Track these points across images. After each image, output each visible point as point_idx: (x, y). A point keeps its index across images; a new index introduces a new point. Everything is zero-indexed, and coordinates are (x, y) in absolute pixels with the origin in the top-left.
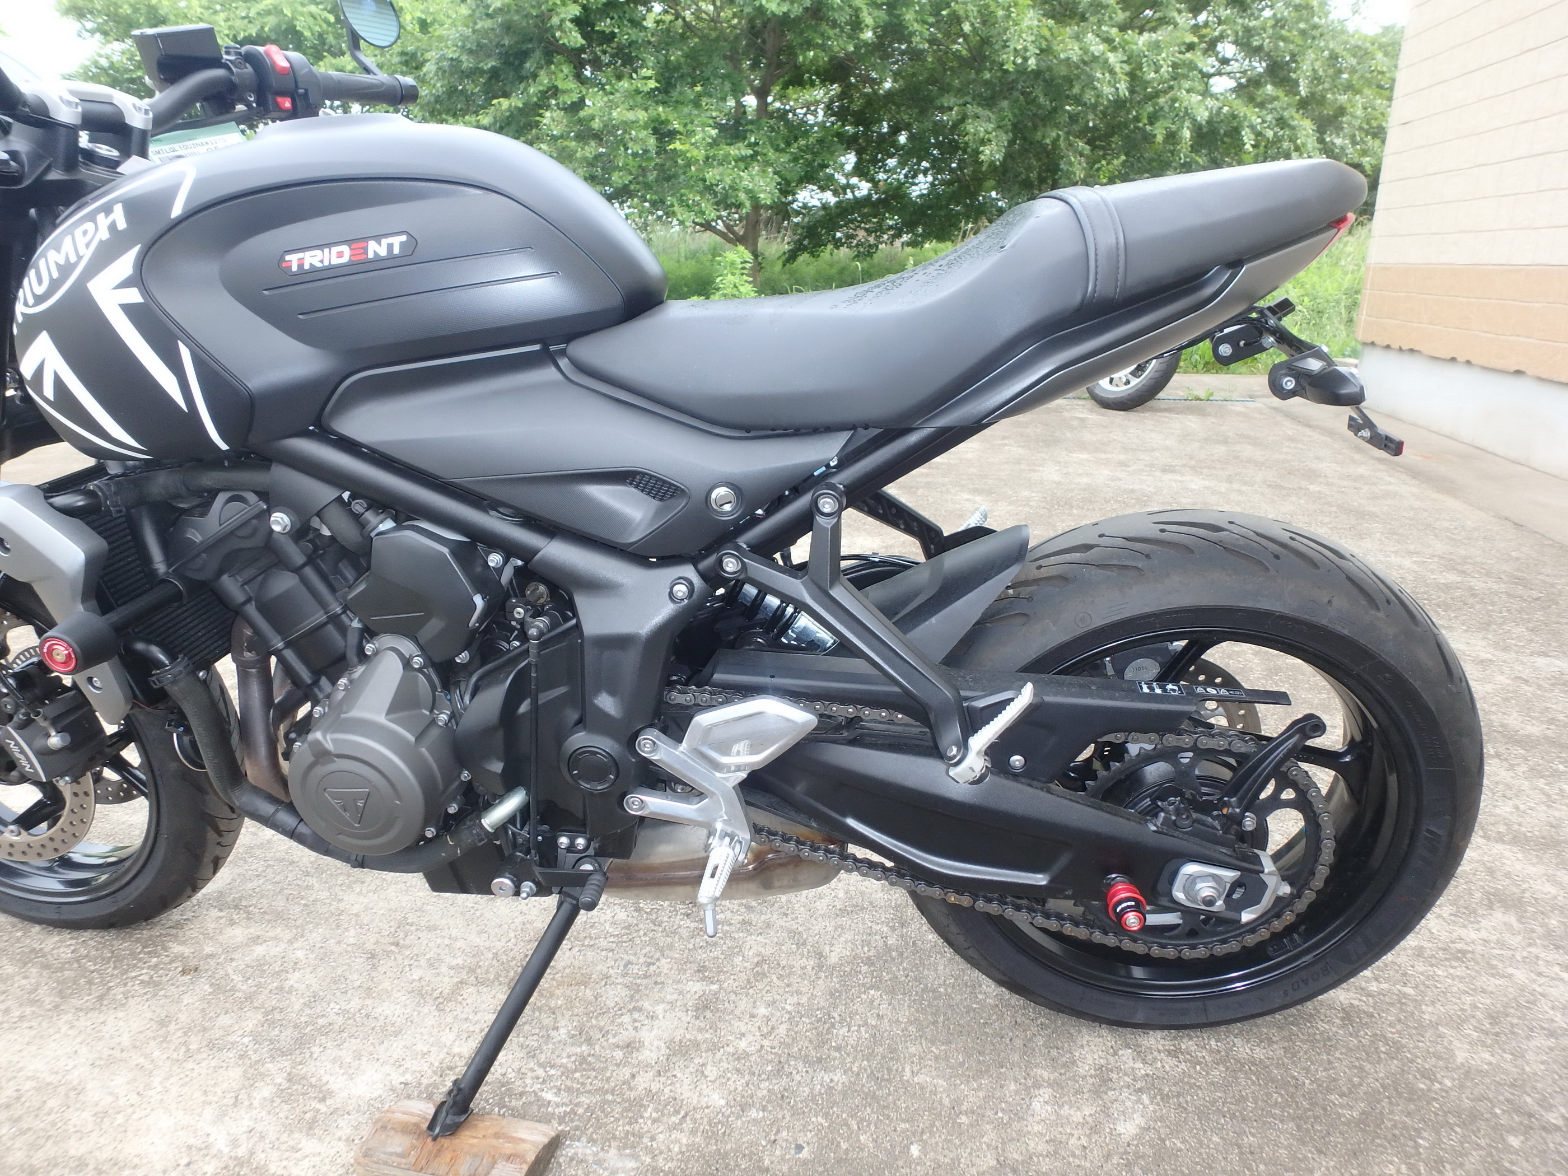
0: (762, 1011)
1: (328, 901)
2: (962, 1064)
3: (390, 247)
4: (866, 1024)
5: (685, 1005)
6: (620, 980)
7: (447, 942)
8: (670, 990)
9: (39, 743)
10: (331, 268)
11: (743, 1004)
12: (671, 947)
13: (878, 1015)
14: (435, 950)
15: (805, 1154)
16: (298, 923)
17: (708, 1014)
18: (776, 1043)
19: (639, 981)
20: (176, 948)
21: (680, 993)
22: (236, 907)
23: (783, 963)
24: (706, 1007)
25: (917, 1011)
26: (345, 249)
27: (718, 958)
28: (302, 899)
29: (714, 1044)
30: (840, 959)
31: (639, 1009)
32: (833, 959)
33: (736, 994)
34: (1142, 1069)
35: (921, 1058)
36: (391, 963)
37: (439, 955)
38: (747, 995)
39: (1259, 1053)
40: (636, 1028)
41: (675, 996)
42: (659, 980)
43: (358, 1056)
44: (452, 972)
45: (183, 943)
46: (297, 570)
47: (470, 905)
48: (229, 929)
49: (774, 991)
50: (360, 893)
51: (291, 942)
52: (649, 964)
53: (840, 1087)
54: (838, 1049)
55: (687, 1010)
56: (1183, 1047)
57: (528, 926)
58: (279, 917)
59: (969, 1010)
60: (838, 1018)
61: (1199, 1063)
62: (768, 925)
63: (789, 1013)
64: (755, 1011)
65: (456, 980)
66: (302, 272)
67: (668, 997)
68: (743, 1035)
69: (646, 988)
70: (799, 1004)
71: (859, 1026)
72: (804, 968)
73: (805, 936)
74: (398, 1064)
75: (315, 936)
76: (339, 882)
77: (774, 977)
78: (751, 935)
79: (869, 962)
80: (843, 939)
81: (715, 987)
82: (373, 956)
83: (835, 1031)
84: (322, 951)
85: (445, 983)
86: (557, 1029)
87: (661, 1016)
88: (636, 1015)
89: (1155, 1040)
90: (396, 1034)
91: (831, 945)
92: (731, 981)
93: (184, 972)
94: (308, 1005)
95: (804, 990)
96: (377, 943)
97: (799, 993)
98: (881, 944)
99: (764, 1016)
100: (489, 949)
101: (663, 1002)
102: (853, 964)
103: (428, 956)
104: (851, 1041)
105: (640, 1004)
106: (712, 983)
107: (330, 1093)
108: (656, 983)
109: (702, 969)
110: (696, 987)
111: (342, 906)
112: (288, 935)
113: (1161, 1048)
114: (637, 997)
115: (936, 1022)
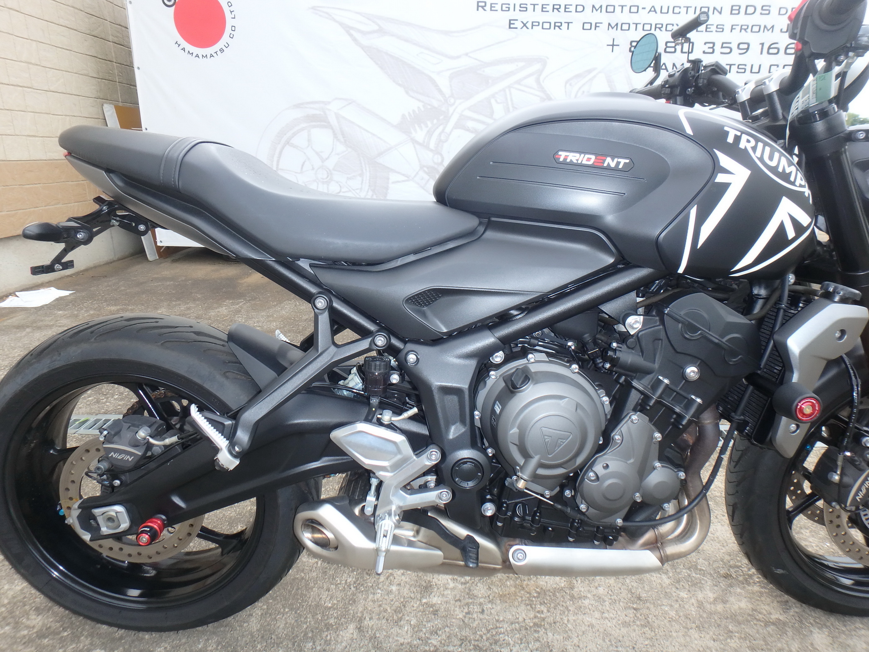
0: (394, 588)
1: (721, 637)
5: (438, 589)
6: (482, 600)
8: (450, 597)
11: (405, 591)
13: (328, 591)
16: (716, 617)
17: (424, 584)
19: (470, 601)
21: (443, 595)
23: (384, 621)
24: (426, 588)
25: (306, 595)
27: (427, 622)
30: (347, 627)
31: (462, 583)
33: (411, 598)
35: (311, 571)
38: (404, 598)
41: (446, 593)
42: (458, 603)
49: (389, 601)
51: (700, 603)
52: (468, 613)
55: (436, 585)
60: (352, 587)
63: (378, 588)
64: (398, 588)
67: (449, 592)
69: (464, 597)
70: (374, 594)
71: (340, 584)
72: (371, 619)
73: (370, 645)
75: (691, 609)
77: (389, 610)
78: (408, 644)
79: (328, 627)
80: (344, 644)
81: (424, 601)
83: (354, 580)
84: (674, 598)
87: (449, 580)
92: (415, 605)
95: (371, 603)
96: (648, 608)
97: (374, 601)
98: (317, 643)
99: (393, 585)
101: (451, 589)
102: (339, 624)
104: (346, 575)
105: (463, 586)
106: (427, 604)
108: (460, 600)
109: (435, 613)
110: (435, 600)
111: (706, 635)
112: (708, 606)
114: (467, 590)
115: (297, 589)
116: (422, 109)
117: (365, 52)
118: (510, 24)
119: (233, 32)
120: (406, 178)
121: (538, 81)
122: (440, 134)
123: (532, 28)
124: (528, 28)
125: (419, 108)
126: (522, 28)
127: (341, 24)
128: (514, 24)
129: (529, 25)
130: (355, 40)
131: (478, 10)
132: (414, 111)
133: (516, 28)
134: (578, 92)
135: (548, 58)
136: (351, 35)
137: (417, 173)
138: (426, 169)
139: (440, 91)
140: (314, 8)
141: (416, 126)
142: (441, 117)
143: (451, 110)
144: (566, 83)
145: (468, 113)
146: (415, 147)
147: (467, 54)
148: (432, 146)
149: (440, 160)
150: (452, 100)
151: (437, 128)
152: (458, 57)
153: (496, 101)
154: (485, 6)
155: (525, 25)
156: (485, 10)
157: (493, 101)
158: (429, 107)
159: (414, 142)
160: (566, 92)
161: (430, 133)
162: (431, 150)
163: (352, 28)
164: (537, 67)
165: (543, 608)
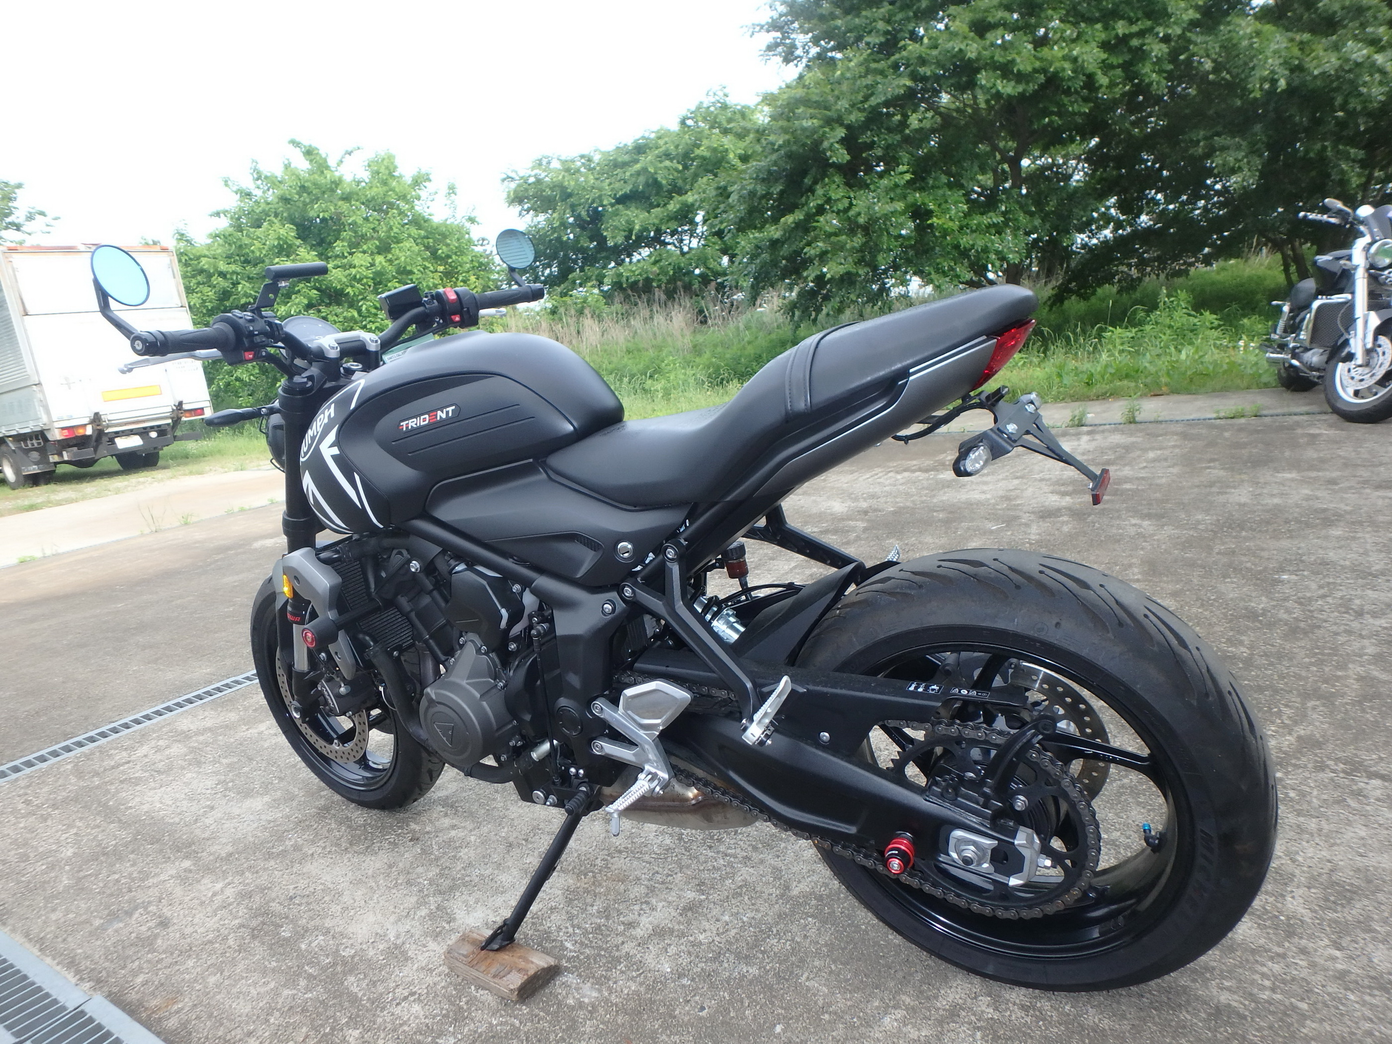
0: (726, 918)
2: (847, 980)
3: (447, 412)
4: (793, 940)
5: (678, 905)
6: (645, 883)
8: (674, 894)
9: (336, 691)
10: (421, 427)
11: (716, 911)
12: (688, 867)
13: (805, 936)
15: (704, 1014)
16: (479, 820)
17: (690, 913)
18: (724, 941)
19: (657, 885)
20: (413, 826)
21: (679, 897)
22: (452, 806)
23: (758, 889)
24: (691, 909)
25: (836, 938)
26: (427, 416)
27: (715, 879)
29: (683, 933)
31: (648, 903)
32: (795, 892)
33: (714, 904)
34: (990, 1012)
35: (820, 970)
36: (519, 851)
38: (721, 906)
39: (1106, 1024)
40: (639, 915)
41: (675, 899)
42: (670, 886)
43: (477, 902)
45: (417, 824)
46: (430, 593)
48: (444, 818)
49: (741, 906)
51: (471, 831)
52: (669, 876)
53: (750, 977)
54: (763, 952)
55: (678, 909)
56: (1039, 1005)
58: (471, 815)
59: (877, 944)
60: (775, 932)
61: (1044, 1020)
62: (762, 862)
63: (744, 923)
64: (721, 917)
66: (408, 431)
67: (670, 898)
68: (705, 931)
69: (659, 890)
70: (753, 918)
71: (787, 940)
72: (771, 895)
75: (485, 829)
77: (746, 897)
79: (820, 898)
80: (811, 880)
81: (703, 897)
82: (510, 845)
83: (768, 940)
84: (485, 838)
86: (592, 906)
87: (659, 910)
88: (644, 906)
89: (1017, 995)
90: (502, 893)
91: (799, 882)
92: (716, 895)
93: (411, 840)
94: (464, 868)
95: (762, 909)
96: (516, 837)
97: (758, 910)
99: (726, 922)
100: (577, 851)
101: (665, 901)
102: (808, 898)
104: (776, 949)
105: (650, 899)
106: (703, 894)
107: (455, 919)
108: (667, 888)
109: (701, 884)
110: (691, 895)
112: (471, 827)
113: (1018, 1001)
114: (651, 895)
115: (846, 948)
165: (598, 862)
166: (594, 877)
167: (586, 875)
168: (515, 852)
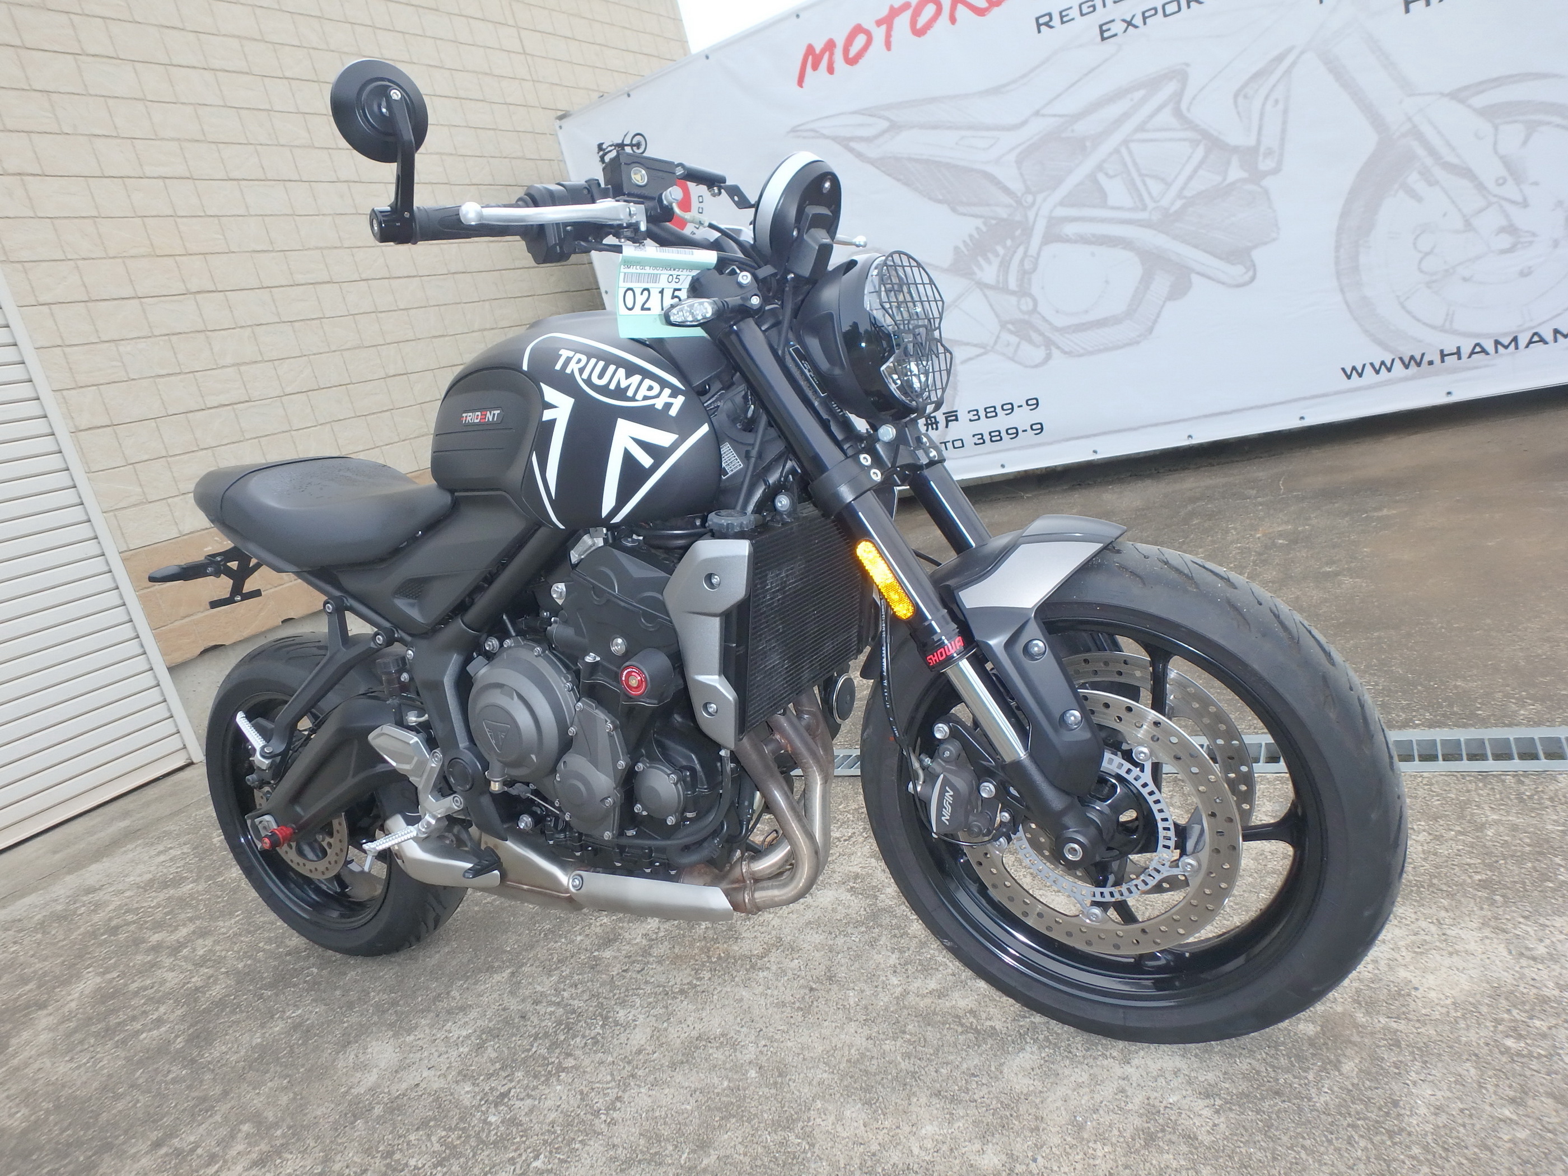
1: (881, 1036)
7: (769, 992)
12: (602, 985)
14: (780, 984)
16: (905, 1012)
28: (909, 1040)
36: (815, 973)
37: (777, 980)
40: (659, 928)
43: (834, 910)
44: (768, 965)
47: (744, 1029)
48: (973, 1005)
50: (851, 1046)
51: (906, 993)
52: (625, 970)
57: (700, 1007)
65: (766, 959)
72: (531, 965)
74: (809, 907)
75: (884, 999)
76: (874, 1062)
82: (830, 978)
84: (876, 984)
85: (774, 956)
86: (707, 928)
90: (810, 923)
94: (876, 940)
96: (829, 991)
103: (786, 978)
107: (848, 891)
109: (594, 966)
111: (866, 1031)
112: (911, 999)
116: (984, 229)
117: (877, 168)
118: (1102, 32)
119: (701, 205)
120: (982, 350)
121: (1178, 113)
122: (1022, 261)
123: (1145, 23)
124: (1136, 27)
125: (977, 228)
126: (1125, 31)
127: (835, 139)
128: (1109, 30)
129: (1138, 21)
130: (859, 155)
131: (1039, 31)
132: (971, 236)
133: (1116, 35)
134: (1264, 105)
135: (1187, 65)
136: (851, 150)
137: (998, 337)
138: (1010, 326)
139: (1006, 190)
140: (794, 130)
141: (980, 259)
142: (1018, 233)
143: (1031, 215)
144: (1236, 96)
145: (1061, 212)
146: (985, 295)
147: (1037, 113)
148: (1013, 284)
149: (1031, 306)
150: (1030, 198)
151: (1015, 252)
152: (1024, 123)
153: (1107, 174)
154: (1051, 19)
155: (1129, 24)
156: (1051, 27)
157: (1101, 177)
158: (994, 222)
159: (982, 286)
160: (1238, 113)
161: (1005, 266)
162: (1013, 293)
163: (852, 139)
164: (1170, 88)
165: (707, 975)
166: (709, 957)
167: (720, 958)
168: (820, 971)
